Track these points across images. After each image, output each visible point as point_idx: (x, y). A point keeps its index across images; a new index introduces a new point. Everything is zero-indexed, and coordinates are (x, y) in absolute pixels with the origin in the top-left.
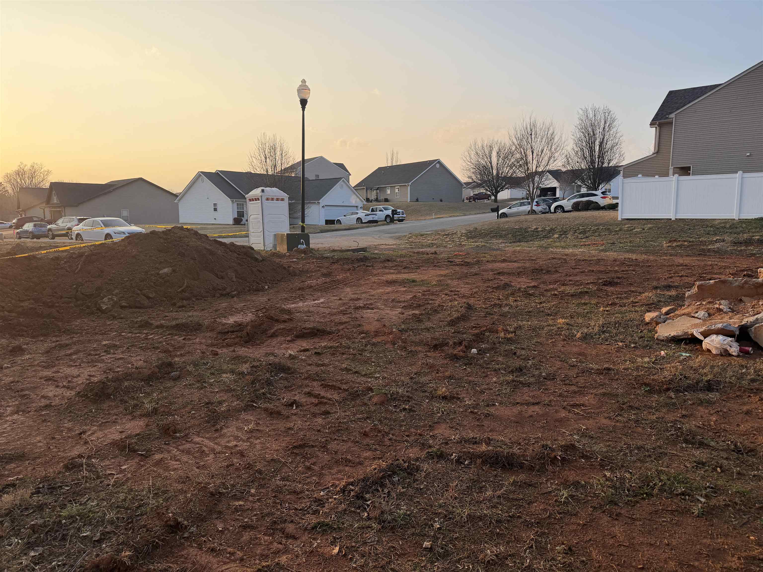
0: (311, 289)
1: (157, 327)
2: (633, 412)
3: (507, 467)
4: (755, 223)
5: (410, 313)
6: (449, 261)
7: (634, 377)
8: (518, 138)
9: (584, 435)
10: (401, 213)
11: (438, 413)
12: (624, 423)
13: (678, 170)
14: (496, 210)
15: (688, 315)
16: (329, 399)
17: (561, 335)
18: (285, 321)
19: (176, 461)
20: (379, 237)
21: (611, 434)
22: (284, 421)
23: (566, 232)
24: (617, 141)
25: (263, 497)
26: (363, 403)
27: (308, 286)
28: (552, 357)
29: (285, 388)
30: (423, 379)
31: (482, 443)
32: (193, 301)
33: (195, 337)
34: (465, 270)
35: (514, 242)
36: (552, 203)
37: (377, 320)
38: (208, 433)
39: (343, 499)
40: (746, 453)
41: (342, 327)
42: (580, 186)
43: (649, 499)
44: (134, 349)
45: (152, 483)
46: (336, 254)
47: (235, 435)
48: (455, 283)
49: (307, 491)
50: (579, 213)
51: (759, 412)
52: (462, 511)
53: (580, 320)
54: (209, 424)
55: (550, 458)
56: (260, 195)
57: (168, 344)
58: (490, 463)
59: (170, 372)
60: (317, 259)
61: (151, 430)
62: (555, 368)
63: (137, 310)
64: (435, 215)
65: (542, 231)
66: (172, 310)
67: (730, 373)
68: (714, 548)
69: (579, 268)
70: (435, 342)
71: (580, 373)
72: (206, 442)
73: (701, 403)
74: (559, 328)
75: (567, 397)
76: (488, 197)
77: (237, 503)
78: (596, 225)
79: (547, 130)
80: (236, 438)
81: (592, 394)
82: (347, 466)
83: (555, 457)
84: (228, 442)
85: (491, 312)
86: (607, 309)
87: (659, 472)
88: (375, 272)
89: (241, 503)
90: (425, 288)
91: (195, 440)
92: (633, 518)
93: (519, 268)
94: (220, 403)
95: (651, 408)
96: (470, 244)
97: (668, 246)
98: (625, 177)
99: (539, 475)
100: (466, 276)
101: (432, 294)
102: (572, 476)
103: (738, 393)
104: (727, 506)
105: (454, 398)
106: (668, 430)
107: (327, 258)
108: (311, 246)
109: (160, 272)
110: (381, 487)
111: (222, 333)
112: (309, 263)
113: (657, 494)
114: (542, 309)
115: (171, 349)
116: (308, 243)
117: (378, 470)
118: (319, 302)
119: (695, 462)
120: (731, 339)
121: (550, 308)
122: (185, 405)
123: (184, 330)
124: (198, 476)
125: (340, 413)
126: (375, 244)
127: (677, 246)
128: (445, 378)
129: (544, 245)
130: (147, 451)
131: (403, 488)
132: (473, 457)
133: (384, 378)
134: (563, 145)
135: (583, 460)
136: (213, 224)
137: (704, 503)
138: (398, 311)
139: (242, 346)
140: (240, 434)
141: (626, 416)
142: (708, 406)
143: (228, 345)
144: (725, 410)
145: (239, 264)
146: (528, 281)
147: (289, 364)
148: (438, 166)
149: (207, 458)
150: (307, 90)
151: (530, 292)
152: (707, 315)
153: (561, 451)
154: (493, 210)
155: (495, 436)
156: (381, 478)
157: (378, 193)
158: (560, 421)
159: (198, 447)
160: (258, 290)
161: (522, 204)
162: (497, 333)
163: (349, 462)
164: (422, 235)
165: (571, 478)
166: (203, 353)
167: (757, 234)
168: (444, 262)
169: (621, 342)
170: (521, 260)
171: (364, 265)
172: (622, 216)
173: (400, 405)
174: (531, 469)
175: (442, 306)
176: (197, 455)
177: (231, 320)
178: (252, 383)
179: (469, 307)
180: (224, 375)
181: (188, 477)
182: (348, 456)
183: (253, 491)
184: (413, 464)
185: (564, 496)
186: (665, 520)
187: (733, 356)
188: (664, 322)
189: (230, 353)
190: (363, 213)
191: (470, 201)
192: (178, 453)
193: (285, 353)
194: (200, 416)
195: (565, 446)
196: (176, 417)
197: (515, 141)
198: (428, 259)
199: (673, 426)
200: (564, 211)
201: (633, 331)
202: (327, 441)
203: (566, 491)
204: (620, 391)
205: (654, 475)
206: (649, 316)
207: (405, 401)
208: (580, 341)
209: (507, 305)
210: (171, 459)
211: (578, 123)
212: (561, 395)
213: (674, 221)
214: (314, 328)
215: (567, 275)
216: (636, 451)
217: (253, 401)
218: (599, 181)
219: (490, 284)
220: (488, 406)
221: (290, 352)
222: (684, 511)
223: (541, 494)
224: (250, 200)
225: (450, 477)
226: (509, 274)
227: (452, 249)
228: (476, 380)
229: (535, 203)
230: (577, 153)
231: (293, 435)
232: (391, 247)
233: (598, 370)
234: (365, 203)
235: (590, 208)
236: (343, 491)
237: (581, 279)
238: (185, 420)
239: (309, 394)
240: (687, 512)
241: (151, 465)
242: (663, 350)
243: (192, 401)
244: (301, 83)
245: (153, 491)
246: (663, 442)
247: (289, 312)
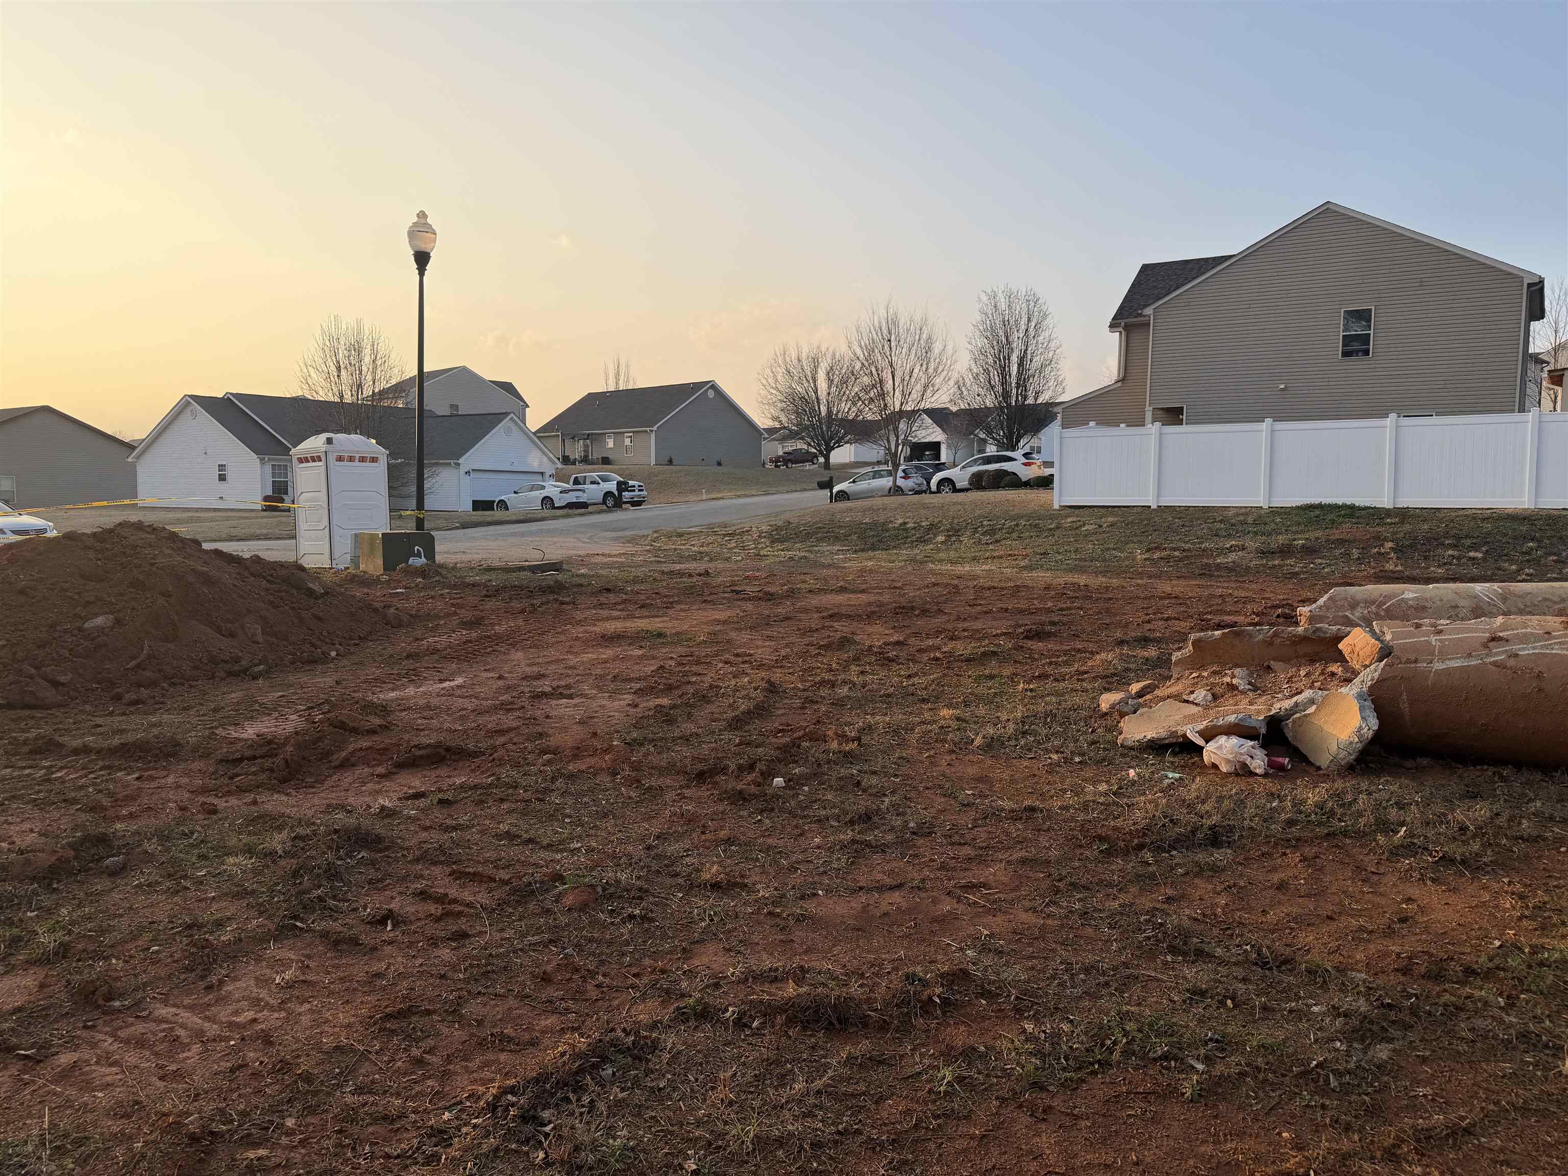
0: (436, 657)
1: (76, 752)
2: (1078, 896)
3: (837, 1026)
4: (1296, 515)
5: (652, 704)
6: (732, 591)
7: (1078, 824)
8: (866, 346)
9: (985, 949)
10: (636, 488)
11: (703, 920)
12: (1060, 918)
13: (1161, 412)
14: (827, 485)
15: (1177, 697)
16: (469, 905)
17: (946, 741)
18: (372, 732)
19: (111, 1065)
20: (590, 538)
21: (1036, 943)
22: (366, 958)
23: (959, 530)
24: (1050, 355)
25: (312, 1135)
26: (543, 908)
27: (428, 650)
28: (927, 788)
29: (369, 884)
30: (673, 848)
31: (788, 980)
32: (163, 689)
33: (164, 773)
34: (765, 609)
35: (863, 550)
36: (933, 474)
37: (579, 723)
38: (188, 995)
39: (493, 1125)
40: (1277, 967)
41: (502, 740)
42: (984, 441)
43: (1103, 1073)
44: (15, 806)
45: (50, 1122)
46: (493, 577)
47: (253, 995)
48: (745, 636)
49: (414, 1112)
50: (982, 493)
51: (1300, 884)
52: (743, 1130)
53: (982, 711)
54: (193, 975)
55: (919, 1001)
56: (323, 449)
57: (100, 791)
58: (802, 1022)
59: (102, 858)
60: (455, 586)
61: (51, 997)
62: (933, 810)
63: (27, 712)
64: (708, 492)
65: (914, 528)
66: (113, 712)
67: (1250, 811)
68: (1219, 1162)
69: (980, 605)
70: (700, 767)
71: (979, 819)
72: (185, 1016)
73: (1200, 871)
74: (942, 727)
75: (954, 869)
76: (812, 458)
77: (251, 1155)
78: (1012, 519)
79: (918, 332)
80: (256, 1003)
81: (1001, 861)
82: (503, 1050)
83: (930, 998)
84: (236, 1013)
85: (815, 699)
86: (1031, 686)
87: (1124, 1017)
88: (579, 615)
89: (262, 1152)
90: (681, 650)
91: (156, 1013)
92: (1074, 1115)
93: (870, 604)
94: (220, 924)
95: (1110, 885)
96: (776, 555)
97: (1145, 559)
98: (1064, 426)
99: (898, 1038)
100: (767, 622)
101: (698, 663)
102: (959, 1037)
103: (1264, 849)
104: (1242, 1074)
105: (736, 884)
106: (1140, 930)
107: (474, 585)
108: (439, 558)
109: (86, 625)
110: (574, 1091)
111: (227, 761)
112: (432, 597)
113: (1119, 1063)
114: (911, 689)
115: (106, 802)
116: (430, 553)
117: (570, 1055)
118: (452, 684)
119: (1188, 991)
120: (1252, 743)
121: (926, 686)
122: (136, 932)
123: (140, 757)
124: (161, 1099)
125: (491, 935)
126: (582, 553)
127: (1162, 558)
128: (717, 843)
129: (918, 557)
130: (41, 1047)
131: (623, 1090)
132: (769, 1011)
133: (590, 850)
134: (949, 362)
135: (984, 1002)
136: (215, 510)
137: (1203, 1073)
138: (624, 700)
139: (273, 790)
140: (263, 994)
141: (1065, 904)
142: (1213, 877)
143: (242, 790)
144: (1242, 884)
145: (271, 603)
146: (887, 632)
147: (379, 828)
148: (711, 394)
149: (185, 1055)
150: (429, 235)
151: (890, 655)
152: (1210, 697)
153: (942, 985)
154: (822, 486)
155: (816, 963)
156: (577, 1073)
157: (588, 446)
158: (940, 920)
159: (164, 1030)
160: (313, 661)
161: (876, 475)
162: (826, 742)
163: (508, 1042)
164: (680, 535)
165: (959, 1043)
166: (183, 809)
167: (1300, 536)
168: (724, 592)
169: (1057, 752)
170: (875, 588)
171: (557, 600)
172: (1060, 501)
173: (623, 908)
174: (884, 1026)
175: (717, 687)
176: (160, 1048)
177: (250, 731)
178: (294, 876)
179: (772, 688)
180: (231, 860)
181: (137, 1103)
182: (507, 1028)
183: (290, 1123)
184: (646, 1037)
185: (946, 1081)
186: (1133, 1112)
187: (1256, 774)
188: (1135, 712)
189: (244, 808)
190: (555, 486)
191: (776, 466)
192: (116, 1046)
193: (371, 804)
194: (171, 956)
195: (948, 974)
196: (114, 961)
197: (859, 352)
198: (691, 587)
199: (1150, 921)
200: (955, 490)
201: (1078, 731)
202: (460, 997)
203: (950, 1068)
204: (1054, 853)
205: (1113, 1024)
206: (1107, 700)
207: (634, 898)
208: (981, 752)
209: (845, 682)
210: (97, 1063)
211: (979, 318)
212: (943, 867)
213: (1154, 510)
214: (438, 745)
215: (959, 618)
216: (1082, 976)
217: (296, 918)
218: (1019, 433)
219: (814, 638)
220: (802, 897)
221: (381, 801)
222: (1167, 1092)
223: (902, 1079)
224: (301, 461)
225: (720, 1058)
226: (849, 617)
227: (741, 564)
228: (781, 843)
229: (900, 473)
230: (976, 377)
231: (384, 988)
232: (615, 559)
233: (1013, 811)
234: (560, 466)
235: (1002, 484)
236: (492, 1107)
237: (984, 627)
238: (135, 968)
239: (423, 895)
240: (1172, 1092)
241: (47, 1080)
242: (1132, 768)
243: (153, 923)
244: (416, 219)
245: (51, 1142)
246: (1132, 954)
247: (383, 709)
